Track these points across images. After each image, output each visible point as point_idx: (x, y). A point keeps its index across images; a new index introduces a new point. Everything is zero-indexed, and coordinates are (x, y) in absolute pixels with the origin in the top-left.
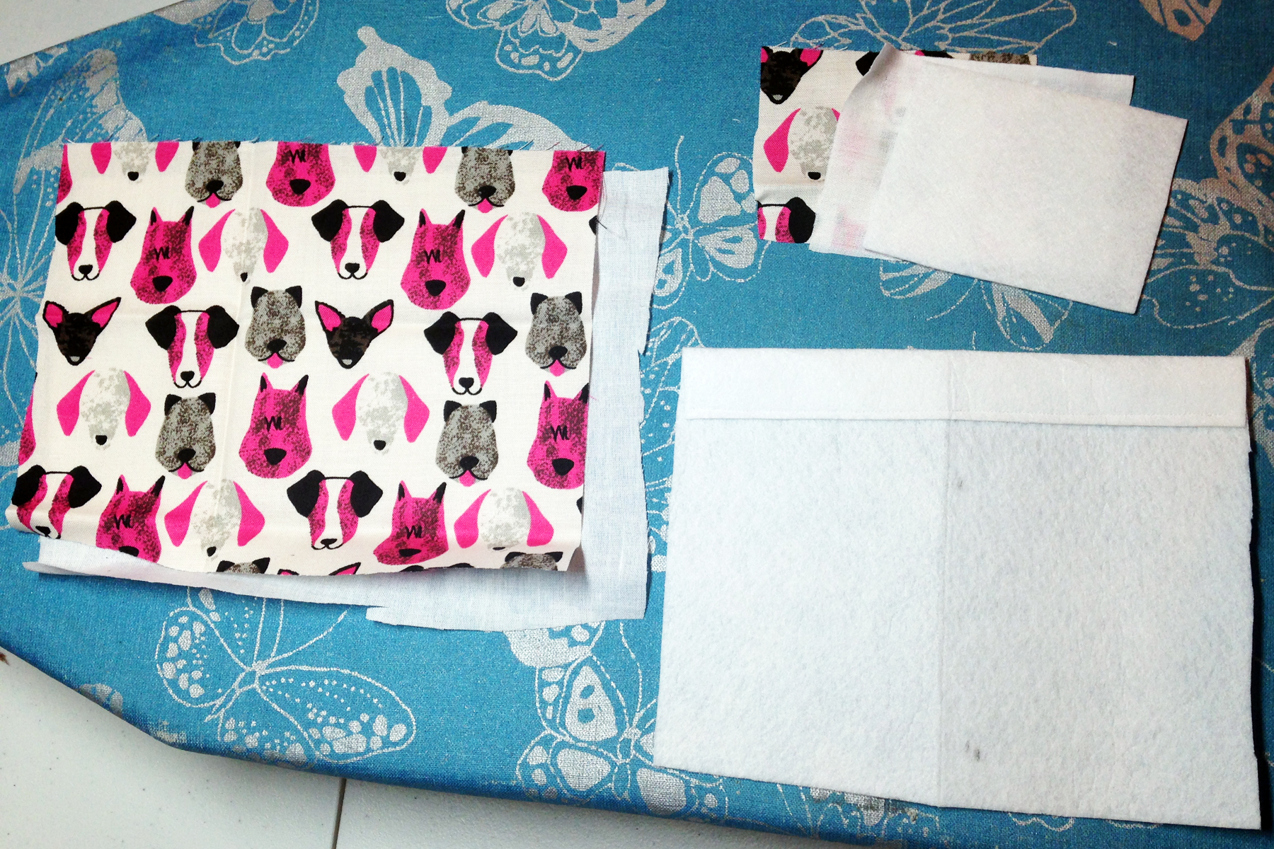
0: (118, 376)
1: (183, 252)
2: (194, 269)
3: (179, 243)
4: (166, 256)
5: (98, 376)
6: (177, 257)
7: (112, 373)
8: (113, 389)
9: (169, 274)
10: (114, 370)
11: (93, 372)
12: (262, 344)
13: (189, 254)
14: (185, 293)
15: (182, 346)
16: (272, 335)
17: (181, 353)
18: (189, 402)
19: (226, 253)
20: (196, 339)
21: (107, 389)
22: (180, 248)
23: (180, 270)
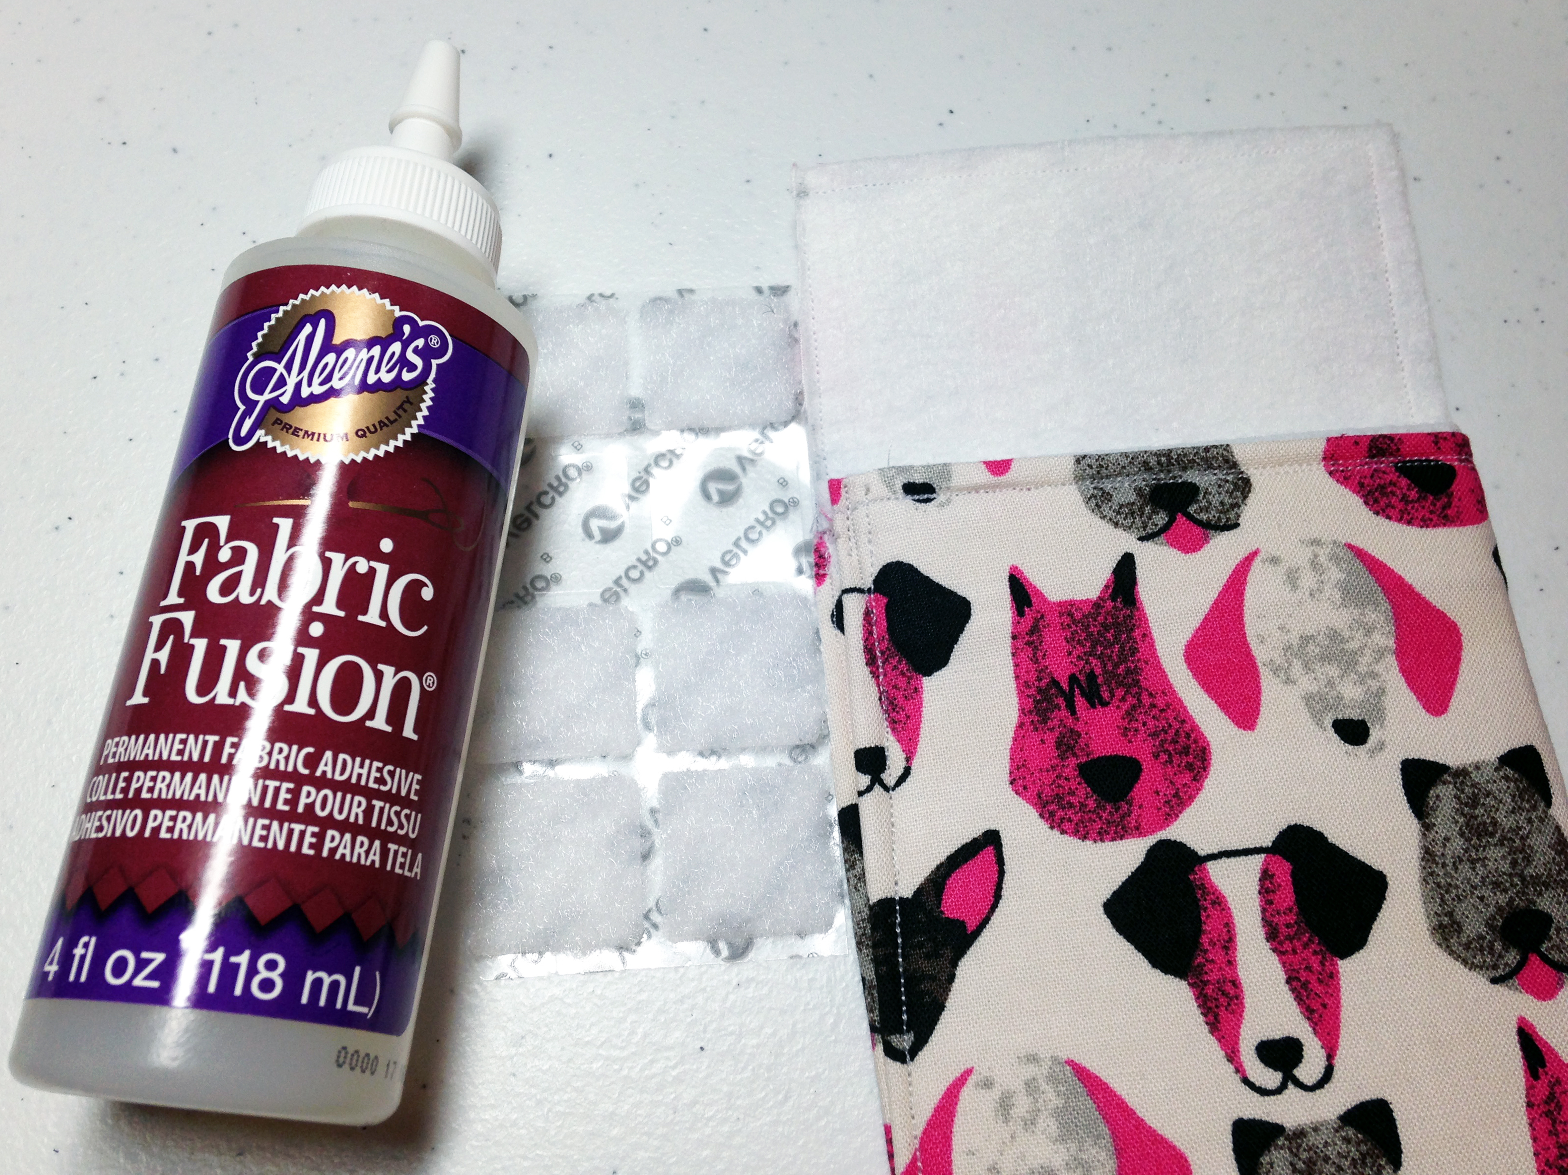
0: (1052, 1079)
1: (1143, 684)
2: (1195, 728)
3: (1123, 659)
4: (1094, 698)
5: (988, 1084)
6: (1130, 700)
7: (1031, 1070)
8: (1048, 1124)
9: (1123, 750)
10: (1033, 1059)
11: (968, 1072)
12: (1483, 930)
13: (1168, 689)
14: (1191, 799)
15: (1231, 963)
16: (1502, 899)
17: (1236, 983)
18: (1312, 1139)
19: (1276, 671)
20: (1272, 934)
21: (1030, 1123)
22: (1129, 671)
23: (1154, 735)
